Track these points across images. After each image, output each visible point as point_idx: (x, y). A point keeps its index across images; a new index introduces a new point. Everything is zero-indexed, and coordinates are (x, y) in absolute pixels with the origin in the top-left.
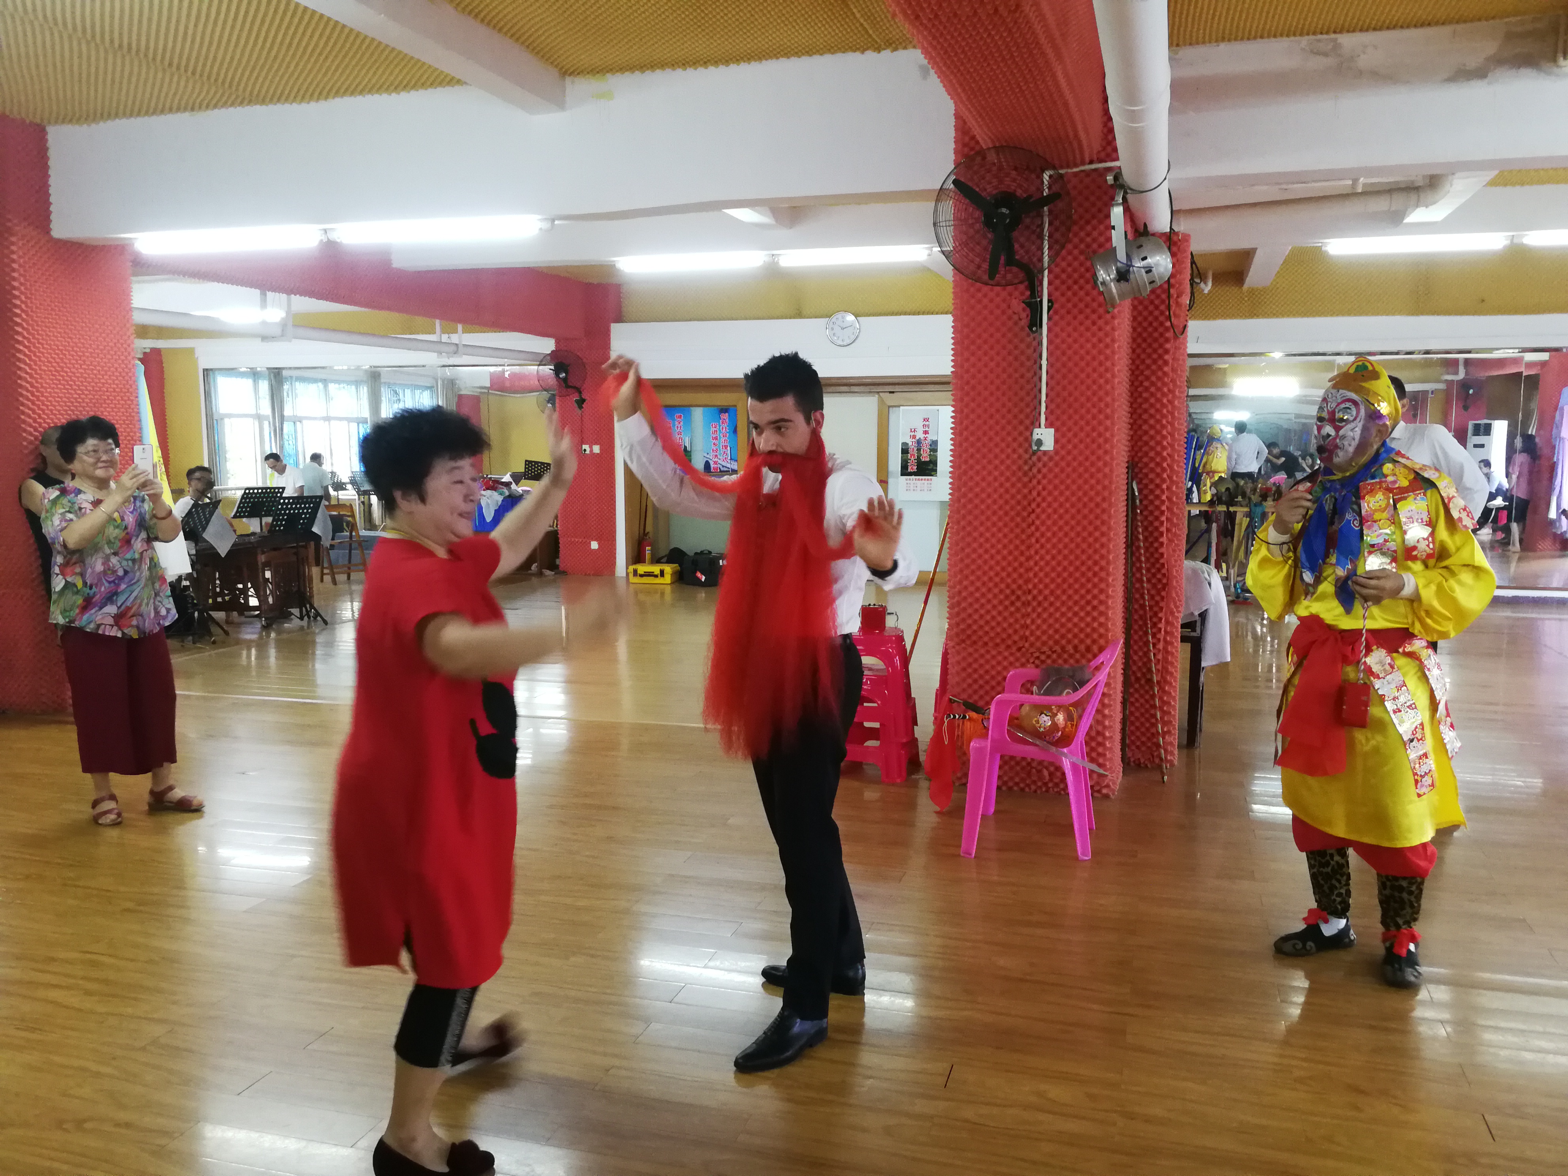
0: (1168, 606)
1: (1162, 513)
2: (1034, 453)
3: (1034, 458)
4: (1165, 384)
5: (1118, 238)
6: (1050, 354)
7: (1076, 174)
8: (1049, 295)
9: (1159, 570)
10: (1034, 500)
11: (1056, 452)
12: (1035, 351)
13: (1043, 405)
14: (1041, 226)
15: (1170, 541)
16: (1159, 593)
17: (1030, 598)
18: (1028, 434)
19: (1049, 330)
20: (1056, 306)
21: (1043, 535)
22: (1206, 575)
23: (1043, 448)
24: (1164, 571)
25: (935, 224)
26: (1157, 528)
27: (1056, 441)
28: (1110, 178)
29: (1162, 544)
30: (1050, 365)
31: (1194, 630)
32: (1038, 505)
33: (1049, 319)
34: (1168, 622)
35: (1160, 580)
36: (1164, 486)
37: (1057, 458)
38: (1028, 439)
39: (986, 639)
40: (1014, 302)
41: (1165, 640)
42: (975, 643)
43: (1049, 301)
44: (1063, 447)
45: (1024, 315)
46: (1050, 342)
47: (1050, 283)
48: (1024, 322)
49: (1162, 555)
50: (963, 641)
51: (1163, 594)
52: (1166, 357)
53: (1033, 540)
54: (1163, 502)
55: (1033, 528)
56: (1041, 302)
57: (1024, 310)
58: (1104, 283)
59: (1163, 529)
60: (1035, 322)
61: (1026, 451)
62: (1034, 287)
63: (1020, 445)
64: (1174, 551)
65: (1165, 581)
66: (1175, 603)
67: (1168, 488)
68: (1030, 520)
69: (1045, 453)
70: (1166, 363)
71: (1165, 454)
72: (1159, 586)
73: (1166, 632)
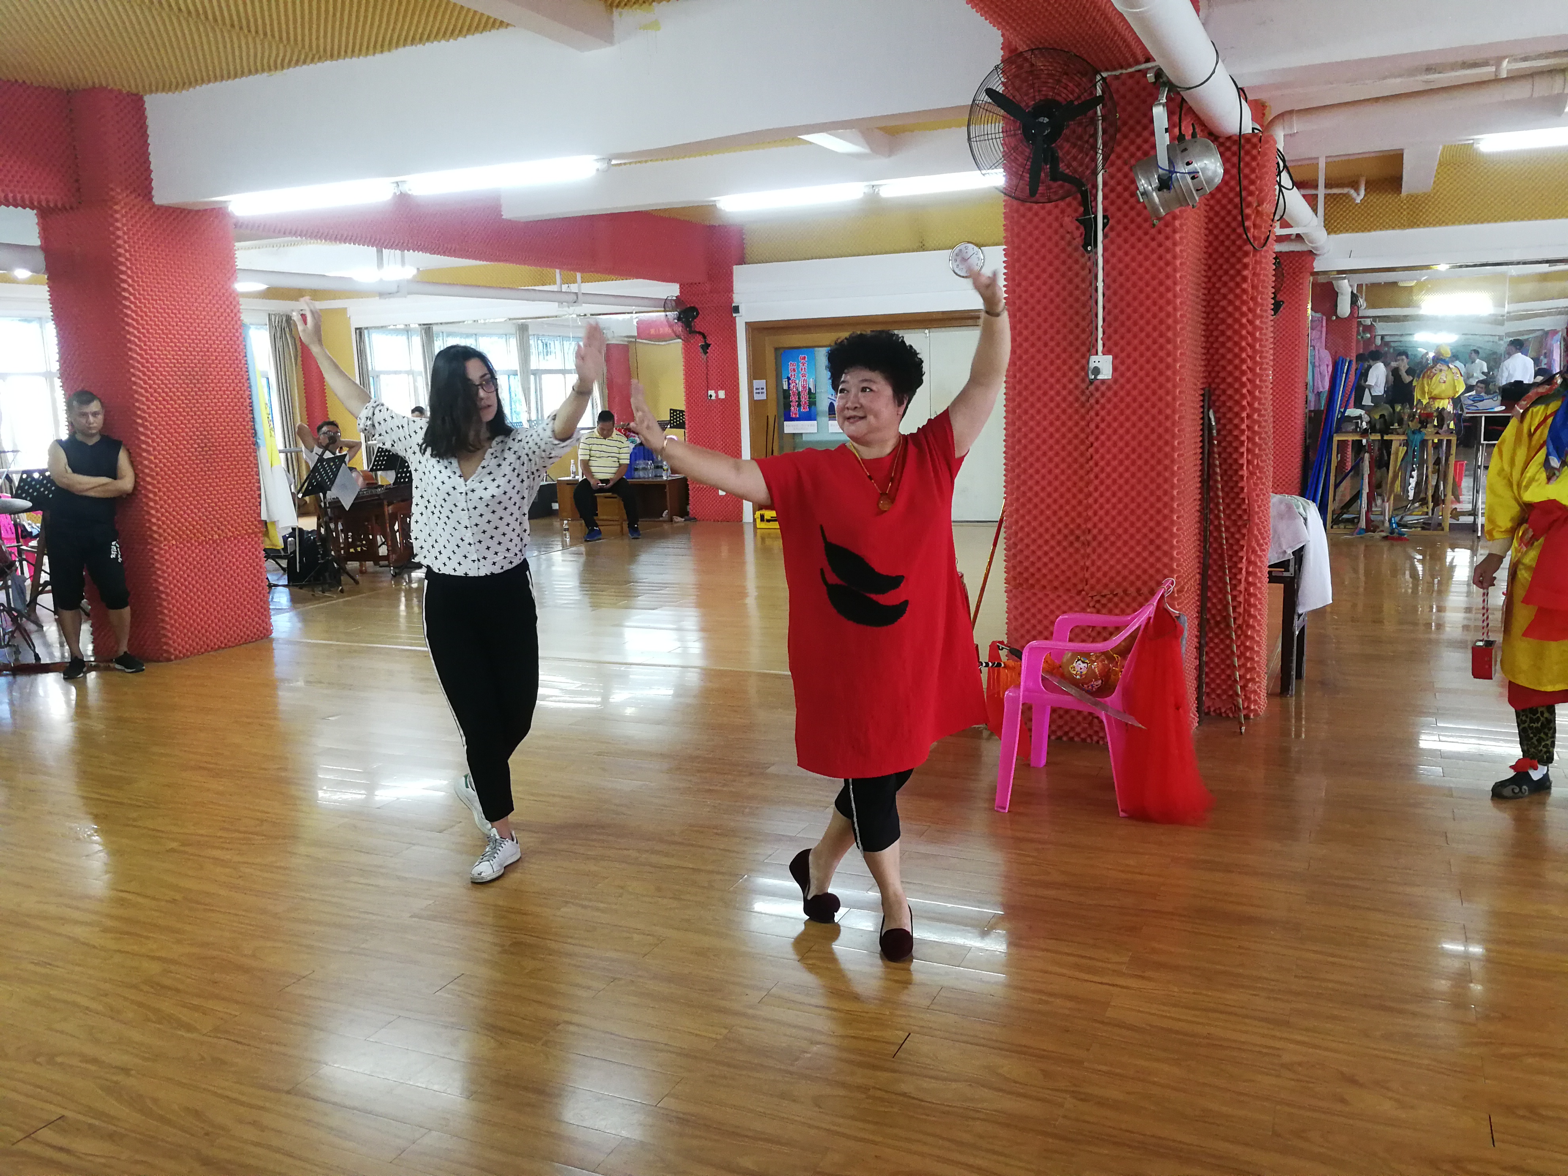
0: (1249, 545)
1: (1242, 443)
2: (1091, 382)
3: (1092, 388)
4: (1244, 303)
5: (1162, 140)
6: (1106, 275)
7: (1131, 75)
8: (1105, 210)
9: (1239, 506)
10: (1092, 432)
11: (1115, 380)
12: (1090, 271)
13: (1100, 330)
14: (1094, 135)
15: (1252, 474)
16: (1239, 531)
17: (1089, 537)
18: (1084, 361)
19: (1105, 249)
20: (1111, 222)
21: (1102, 470)
22: (1302, 510)
23: (1099, 377)
24: (1244, 507)
25: (969, 139)
26: (1236, 460)
27: (1115, 369)
28: (1150, 76)
29: (1242, 477)
30: (1106, 287)
31: (1287, 570)
32: (1097, 439)
33: (1105, 236)
34: (1249, 562)
35: (1240, 516)
36: (1244, 415)
37: (1115, 387)
38: (1085, 368)
39: (1044, 582)
40: (1067, 220)
41: (1246, 580)
42: (1033, 586)
43: (1104, 217)
44: (1122, 375)
45: (1077, 234)
46: (1106, 262)
47: (1105, 197)
48: (1078, 241)
49: (1242, 489)
50: (1021, 585)
51: (1244, 531)
52: (1245, 273)
53: (1092, 476)
54: (1243, 432)
55: (1091, 463)
56: (1096, 218)
57: (1078, 228)
58: (1145, 193)
59: (1244, 461)
60: (1089, 240)
61: (1083, 381)
62: (1087, 201)
63: (1077, 375)
64: (1256, 484)
65: (1245, 517)
66: (1257, 541)
67: (1248, 416)
68: (1088, 455)
69: (1103, 381)
70: (1245, 279)
71: (1244, 379)
72: (1240, 523)
73: (1248, 573)
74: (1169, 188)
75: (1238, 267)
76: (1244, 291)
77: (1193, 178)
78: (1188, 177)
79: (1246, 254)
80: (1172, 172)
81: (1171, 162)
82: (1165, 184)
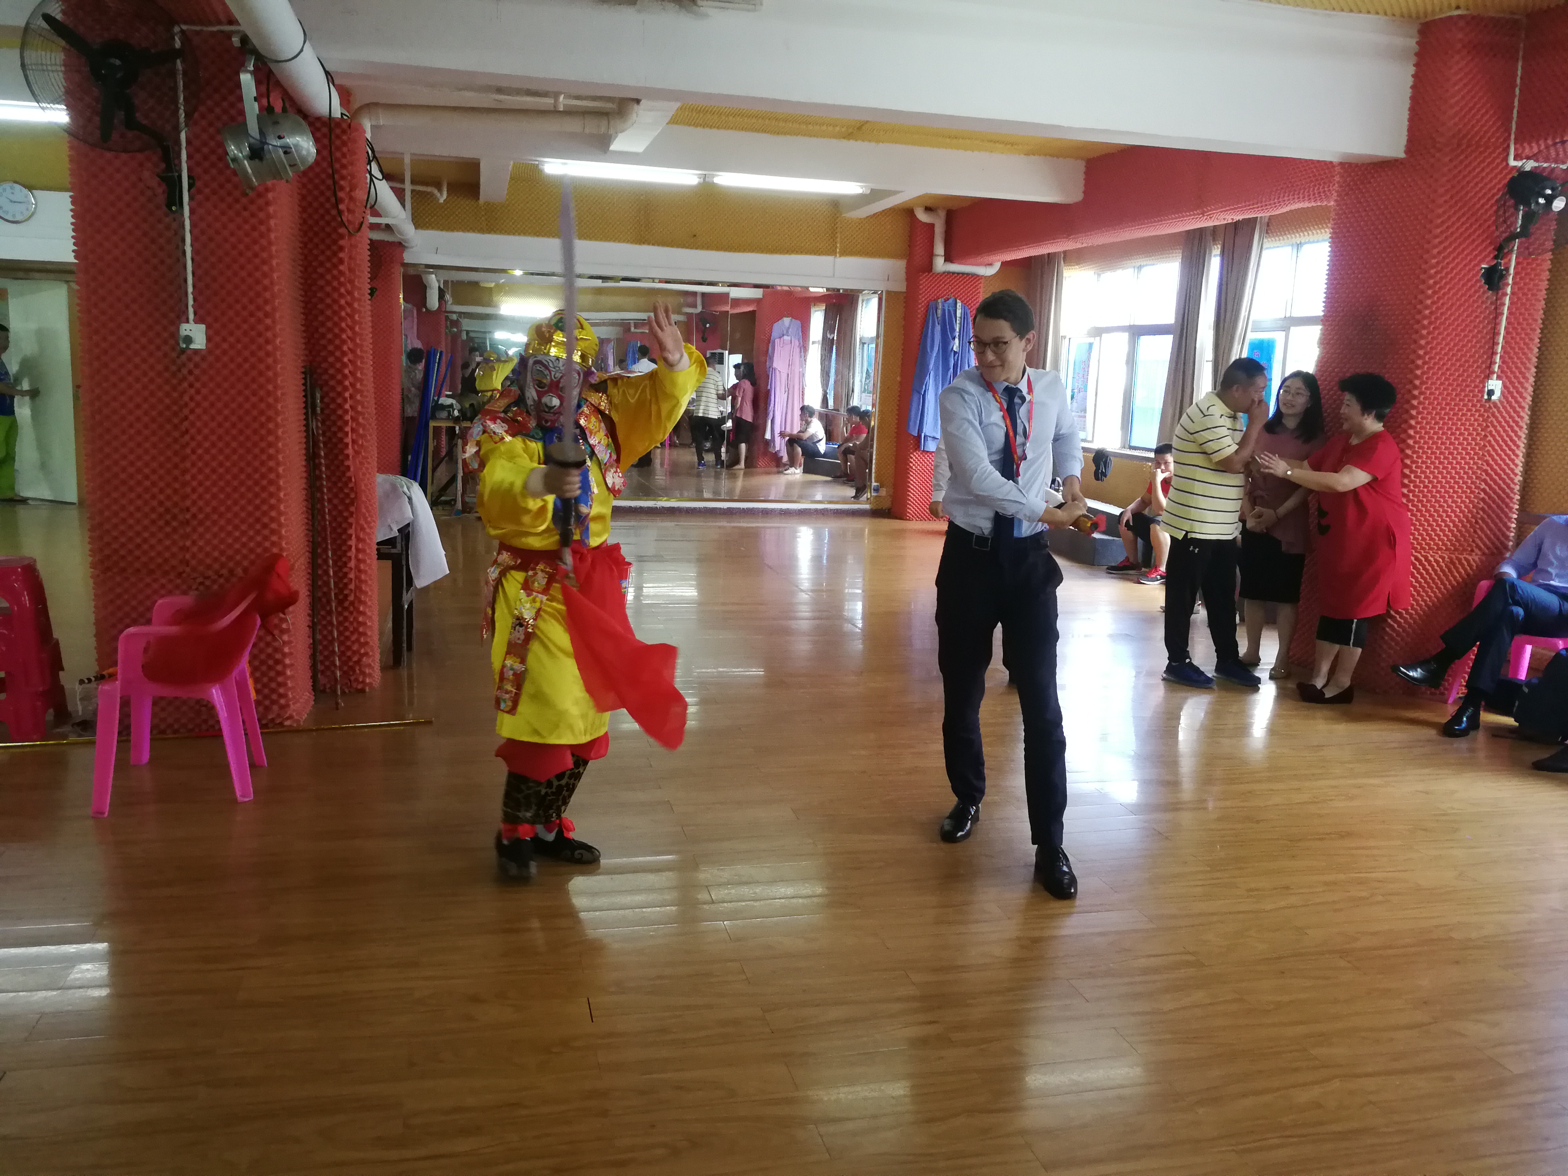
0: (357, 523)
1: (346, 423)
2: (183, 351)
3: (184, 357)
4: (341, 284)
5: (252, 109)
6: (194, 240)
7: (213, 34)
8: (189, 170)
9: (346, 484)
10: (186, 405)
11: (209, 351)
12: (176, 234)
13: (191, 298)
14: (175, 89)
15: (357, 453)
16: (347, 509)
17: (188, 516)
18: (172, 329)
19: (192, 211)
20: (199, 184)
21: (199, 445)
22: (405, 489)
23: (192, 346)
24: (351, 485)
25: (23, 65)
26: (341, 440)
27: (209, 339)
28: (236, 41)
29: (347, 456)
30: (195, 252)
31: (394, 547)
32: (192, 411)
33: (191, 198)
34: (358, 539)
35: (347, 495)
36: (347, 395)
37: (211, 358)
38: (175, 335)
39: (137, 565)
40: (146, 174)
41: (356, 557)
42: (124, 570)
43: (189, 177)
44: (217, 346)
45: (159, 191)
46: (193, 225)
47: (189, 157)
48: (161, 199)
49: (348, 467)
50: (108, 569)
51: (352, 509)
52: (341, 255)
53: (188, 451)
54: (346, 412)
55: (187, 438)
56: (180, 177)
57: (159, 185)
58: (235, 160)
59: (348, 440)
60: (174, 199)
61: (173, 349)
62: (169, 157)
63: (165, 342)
64: (361, 463)
65: (352, 496)
66: (365, 519)
67: (351, 397)
68: (183, 428)
69: (196, 351)
70: (341, 261)
71: (345, 360)
72: (347, 501)
73: (358, 550)
74: (261, 159)
75: (335, 248)
76: (342, 273)
77: (285, 153)
78: (281, 151)
79: (342, 237)
80: (263, 142)
81: (261, 132)
82: (257, 153)
